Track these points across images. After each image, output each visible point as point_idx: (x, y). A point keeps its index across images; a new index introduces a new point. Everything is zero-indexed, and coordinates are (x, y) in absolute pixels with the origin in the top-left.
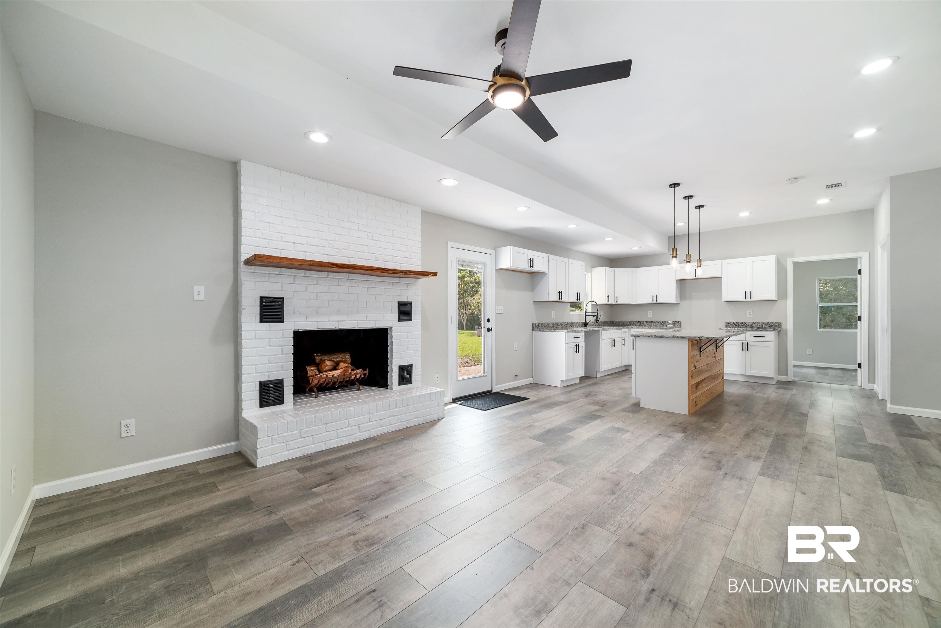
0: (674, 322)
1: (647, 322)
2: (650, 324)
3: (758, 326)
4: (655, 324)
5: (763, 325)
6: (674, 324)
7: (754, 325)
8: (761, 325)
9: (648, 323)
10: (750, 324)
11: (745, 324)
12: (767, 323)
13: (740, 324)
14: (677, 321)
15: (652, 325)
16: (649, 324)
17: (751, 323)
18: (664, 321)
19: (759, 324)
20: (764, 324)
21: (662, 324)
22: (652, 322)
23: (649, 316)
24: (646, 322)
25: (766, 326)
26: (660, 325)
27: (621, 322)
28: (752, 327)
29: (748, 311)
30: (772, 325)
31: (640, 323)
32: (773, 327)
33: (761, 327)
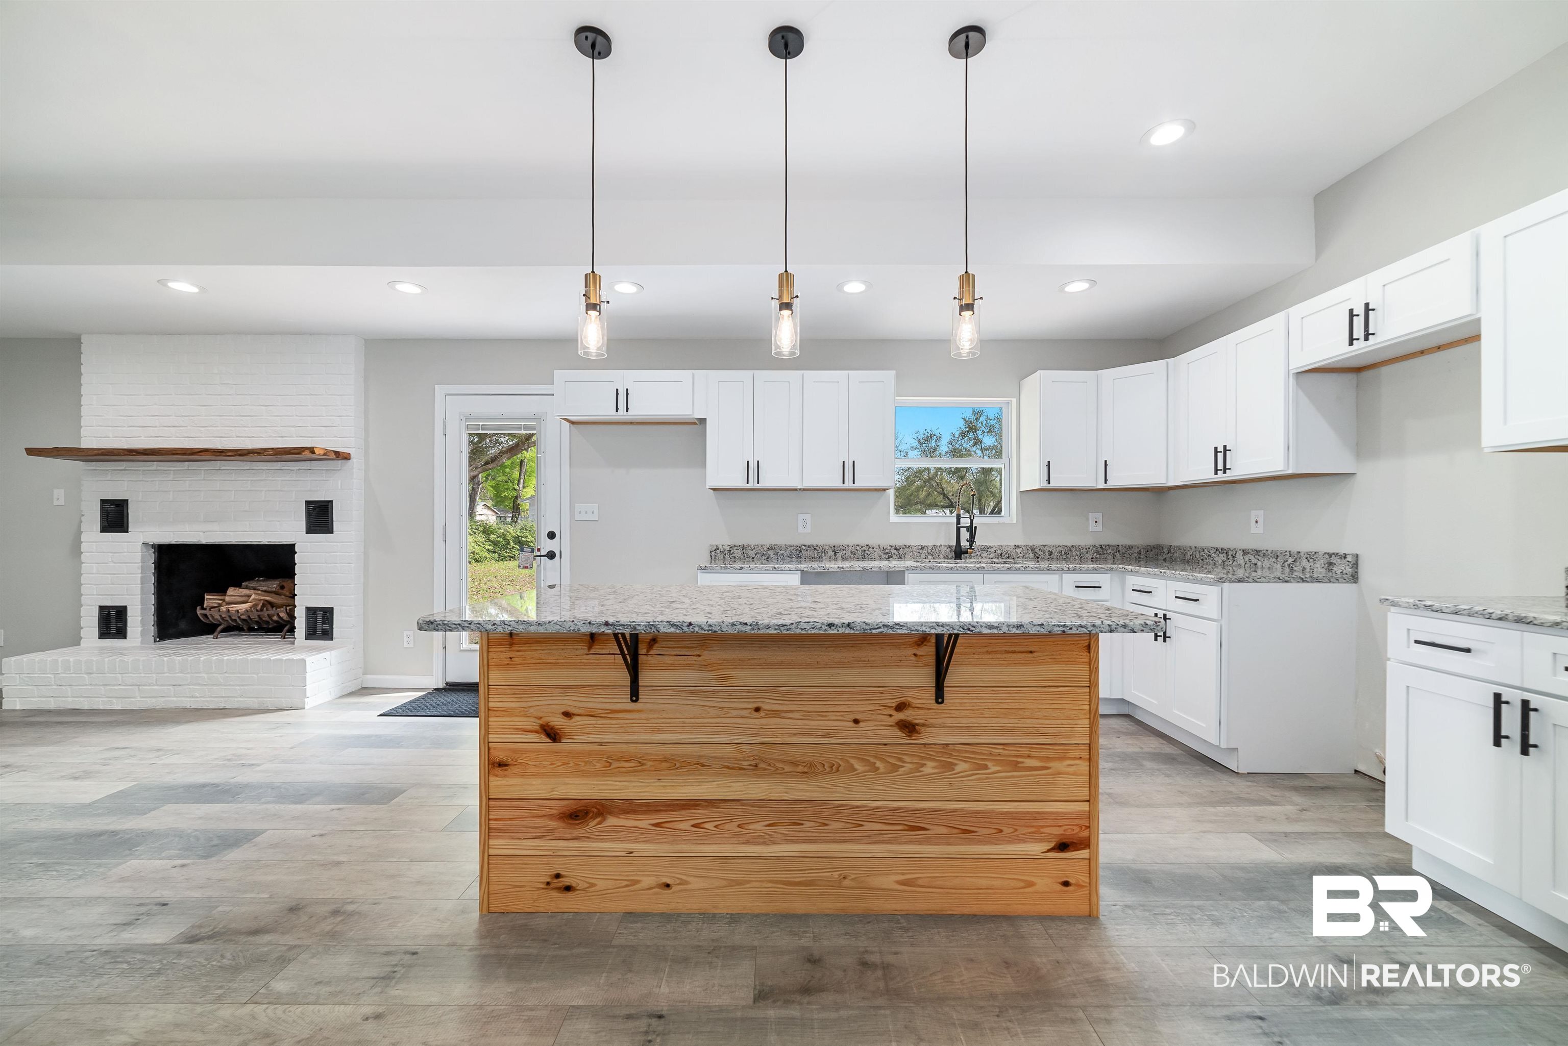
0: (1330, 555)
1: (1245, 552)
2: (1254, 561)
4: (1266, 562)
9: (1247, 558)
15: (1259, 563)
18: (1294, 550)
21: (1290, 560)
22: (1257, 552)
23: (1254, 529)
24: (1241, 553)
27: (1179, 548)
31: (1224, 555)
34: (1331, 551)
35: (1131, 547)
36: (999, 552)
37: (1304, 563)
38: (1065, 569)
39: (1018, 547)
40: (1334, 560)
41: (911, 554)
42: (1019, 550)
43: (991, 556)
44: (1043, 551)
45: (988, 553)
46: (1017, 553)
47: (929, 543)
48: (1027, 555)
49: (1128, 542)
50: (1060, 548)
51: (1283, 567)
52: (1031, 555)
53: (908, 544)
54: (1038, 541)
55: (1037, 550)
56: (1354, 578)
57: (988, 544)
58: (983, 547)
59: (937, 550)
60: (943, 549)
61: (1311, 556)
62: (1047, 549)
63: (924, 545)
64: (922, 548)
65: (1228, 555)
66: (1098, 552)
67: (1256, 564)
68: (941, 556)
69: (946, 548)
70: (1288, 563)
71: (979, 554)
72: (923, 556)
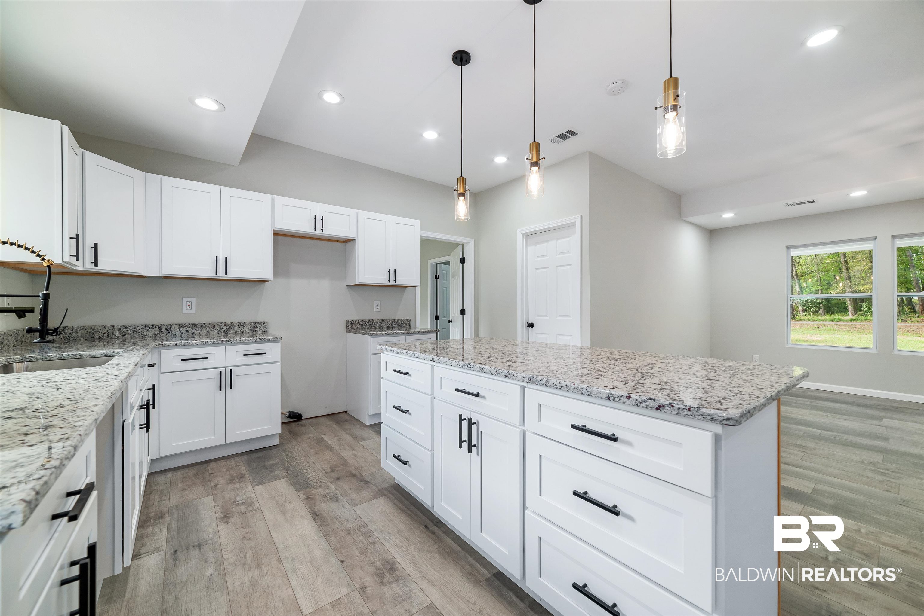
0: (255, 323)
1: (181, 326)
2: (191, 331)
3: (388, 326)
4: (204, 331)
5: (393, 323)
6: (255, 327)
7: (383, 325)
8: (392, 323)
9: (183, 330)
10: (378, 322)
11: (373, 323)
12: (398, 320)
13: (367, 323)
14: (262, 321)
15: (197, 332)
16: (187, 331)
17: (381, 321)
18: (228, 321)
19: (389, 321)
21: (225, 328)
22: (195, 325)
23: (185, 310)
24: (178, 327)
25: (397, 325)
26: (219, 332)
27: (83, 328)
28: (381, 328)
29: (375, 303)
32: (403, 326)
33: (391, 326)
34: (255, 321)
37: (236, 328)
40: (257, 325)
61: (241, 325)
67: (193, 333)
70: (224, 329)
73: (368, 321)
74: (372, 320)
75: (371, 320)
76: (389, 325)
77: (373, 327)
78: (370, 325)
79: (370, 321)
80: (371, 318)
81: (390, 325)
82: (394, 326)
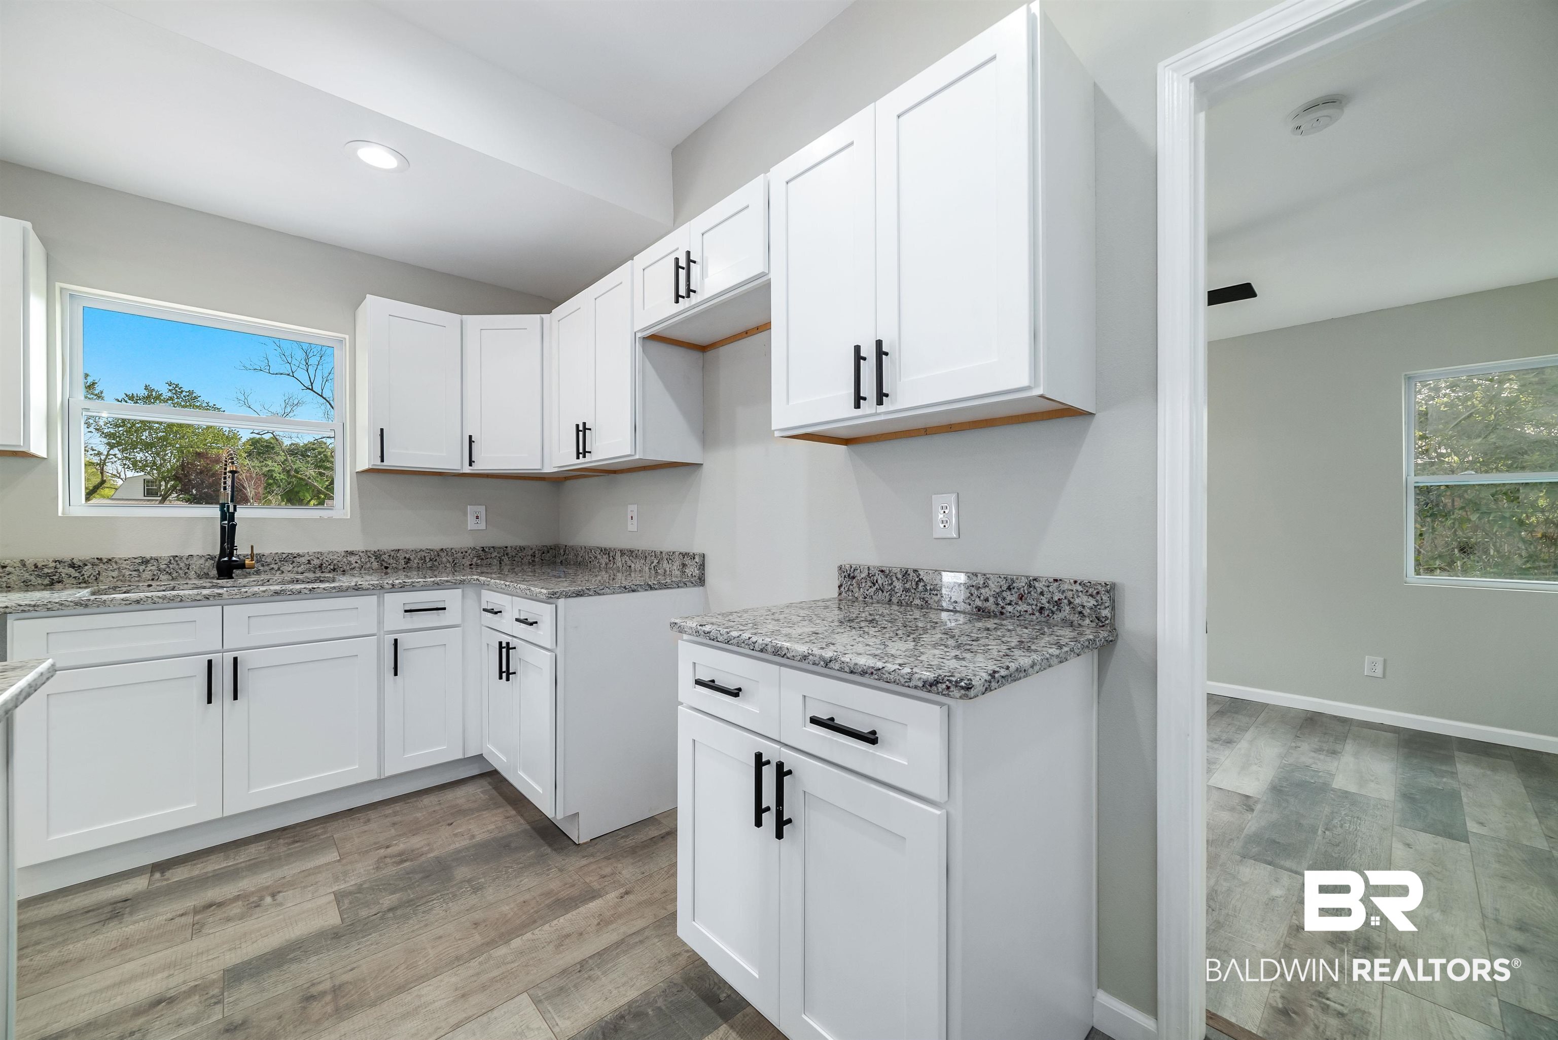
0: (684, 556)
2: (629, 563)
3: (978, 603)
6: (684, 565)
8: (997, 595)
9: (624, 559)
11: (917, 584)
12: (1031, 583)
13: (896, 583)
14: (695, 553)
18: (658, 550)
19: (986, 586)
20: (1009, 588)
21: (655, 562)
22: (632, 552)
23: (629, 525)
24: (619, 554)
25: (1022, 607)
29: (937, 500)
30: (1058, 603)
31: (607, 555)
32: (1061, 615)
33: (993, 607)
34: (685, 551)
35: (522, 549)
36: (316, 562)
37: (665, 564)
38: (387, 586)
39: (352, 553)
40: (687, 560)
41: (115, 574)
42: (353, 559)
43: (300, 570)
44: (396, 559)
45: (295, 564)
46: (350, 563)
47: (165, 552)
48: (368, 565)
49: (522, 543)
50: (423, 554)
51: (650, 569)
52: (375, 565)
53: (105, 555)
54: (386, 544)
55: (385, 557)
56: (701, 581)
57: (295, 551)
58: (284, 556)
59: (182, 565)
60: (196, 564)
61: (670, 557)
62: (401, 555)
63: (148, 556)
64: (145, 562)
65: (609, 557)
66: (479, 557)
67: (630, 568)
68: (192, 574)
69: (202, 561)
71: (276, 567)
72: (147, 575)
73: (900, 576)
74: (915, 571)
75: (912, 574)
76: (987, 600)
77: (917, 602)
78: (906, 590)
79: (906, 574)
80: (911, 565)
81: (990, 605)
82: (1009, 608)
